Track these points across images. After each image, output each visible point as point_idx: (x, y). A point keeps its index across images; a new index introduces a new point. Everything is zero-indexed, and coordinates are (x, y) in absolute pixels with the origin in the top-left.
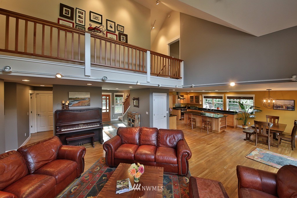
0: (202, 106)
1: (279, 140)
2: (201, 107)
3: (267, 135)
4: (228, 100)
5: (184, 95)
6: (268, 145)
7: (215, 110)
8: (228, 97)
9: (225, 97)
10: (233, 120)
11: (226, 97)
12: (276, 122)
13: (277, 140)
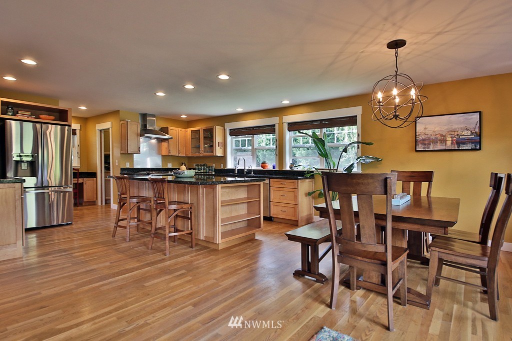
0: (225, 163)
1: (434, 263)
2: (222, 167)
3: (381, 249)
4: (289, 135)
5: (170, 128)
6: (385, 295)
7: (255, 171)
8: (289, 124)
9: (281, 124)
10: (296, 197)
11: (286, 127)
12: (424, 193)
13: (426, 262)
